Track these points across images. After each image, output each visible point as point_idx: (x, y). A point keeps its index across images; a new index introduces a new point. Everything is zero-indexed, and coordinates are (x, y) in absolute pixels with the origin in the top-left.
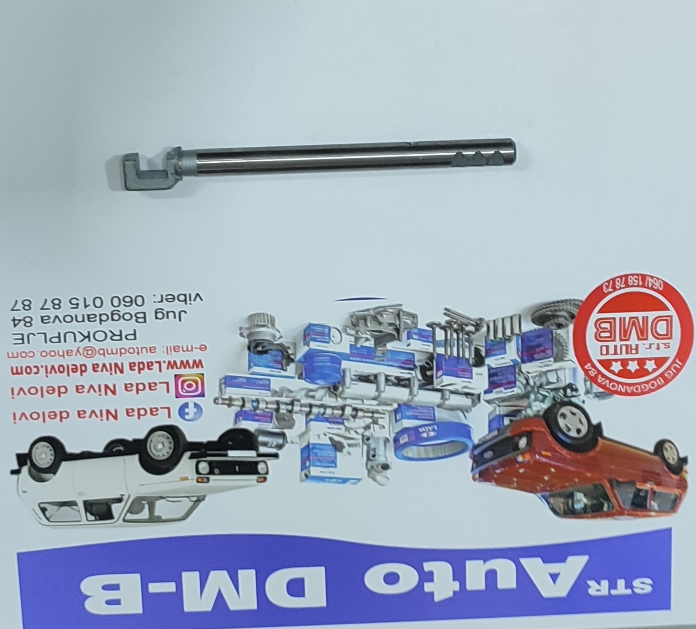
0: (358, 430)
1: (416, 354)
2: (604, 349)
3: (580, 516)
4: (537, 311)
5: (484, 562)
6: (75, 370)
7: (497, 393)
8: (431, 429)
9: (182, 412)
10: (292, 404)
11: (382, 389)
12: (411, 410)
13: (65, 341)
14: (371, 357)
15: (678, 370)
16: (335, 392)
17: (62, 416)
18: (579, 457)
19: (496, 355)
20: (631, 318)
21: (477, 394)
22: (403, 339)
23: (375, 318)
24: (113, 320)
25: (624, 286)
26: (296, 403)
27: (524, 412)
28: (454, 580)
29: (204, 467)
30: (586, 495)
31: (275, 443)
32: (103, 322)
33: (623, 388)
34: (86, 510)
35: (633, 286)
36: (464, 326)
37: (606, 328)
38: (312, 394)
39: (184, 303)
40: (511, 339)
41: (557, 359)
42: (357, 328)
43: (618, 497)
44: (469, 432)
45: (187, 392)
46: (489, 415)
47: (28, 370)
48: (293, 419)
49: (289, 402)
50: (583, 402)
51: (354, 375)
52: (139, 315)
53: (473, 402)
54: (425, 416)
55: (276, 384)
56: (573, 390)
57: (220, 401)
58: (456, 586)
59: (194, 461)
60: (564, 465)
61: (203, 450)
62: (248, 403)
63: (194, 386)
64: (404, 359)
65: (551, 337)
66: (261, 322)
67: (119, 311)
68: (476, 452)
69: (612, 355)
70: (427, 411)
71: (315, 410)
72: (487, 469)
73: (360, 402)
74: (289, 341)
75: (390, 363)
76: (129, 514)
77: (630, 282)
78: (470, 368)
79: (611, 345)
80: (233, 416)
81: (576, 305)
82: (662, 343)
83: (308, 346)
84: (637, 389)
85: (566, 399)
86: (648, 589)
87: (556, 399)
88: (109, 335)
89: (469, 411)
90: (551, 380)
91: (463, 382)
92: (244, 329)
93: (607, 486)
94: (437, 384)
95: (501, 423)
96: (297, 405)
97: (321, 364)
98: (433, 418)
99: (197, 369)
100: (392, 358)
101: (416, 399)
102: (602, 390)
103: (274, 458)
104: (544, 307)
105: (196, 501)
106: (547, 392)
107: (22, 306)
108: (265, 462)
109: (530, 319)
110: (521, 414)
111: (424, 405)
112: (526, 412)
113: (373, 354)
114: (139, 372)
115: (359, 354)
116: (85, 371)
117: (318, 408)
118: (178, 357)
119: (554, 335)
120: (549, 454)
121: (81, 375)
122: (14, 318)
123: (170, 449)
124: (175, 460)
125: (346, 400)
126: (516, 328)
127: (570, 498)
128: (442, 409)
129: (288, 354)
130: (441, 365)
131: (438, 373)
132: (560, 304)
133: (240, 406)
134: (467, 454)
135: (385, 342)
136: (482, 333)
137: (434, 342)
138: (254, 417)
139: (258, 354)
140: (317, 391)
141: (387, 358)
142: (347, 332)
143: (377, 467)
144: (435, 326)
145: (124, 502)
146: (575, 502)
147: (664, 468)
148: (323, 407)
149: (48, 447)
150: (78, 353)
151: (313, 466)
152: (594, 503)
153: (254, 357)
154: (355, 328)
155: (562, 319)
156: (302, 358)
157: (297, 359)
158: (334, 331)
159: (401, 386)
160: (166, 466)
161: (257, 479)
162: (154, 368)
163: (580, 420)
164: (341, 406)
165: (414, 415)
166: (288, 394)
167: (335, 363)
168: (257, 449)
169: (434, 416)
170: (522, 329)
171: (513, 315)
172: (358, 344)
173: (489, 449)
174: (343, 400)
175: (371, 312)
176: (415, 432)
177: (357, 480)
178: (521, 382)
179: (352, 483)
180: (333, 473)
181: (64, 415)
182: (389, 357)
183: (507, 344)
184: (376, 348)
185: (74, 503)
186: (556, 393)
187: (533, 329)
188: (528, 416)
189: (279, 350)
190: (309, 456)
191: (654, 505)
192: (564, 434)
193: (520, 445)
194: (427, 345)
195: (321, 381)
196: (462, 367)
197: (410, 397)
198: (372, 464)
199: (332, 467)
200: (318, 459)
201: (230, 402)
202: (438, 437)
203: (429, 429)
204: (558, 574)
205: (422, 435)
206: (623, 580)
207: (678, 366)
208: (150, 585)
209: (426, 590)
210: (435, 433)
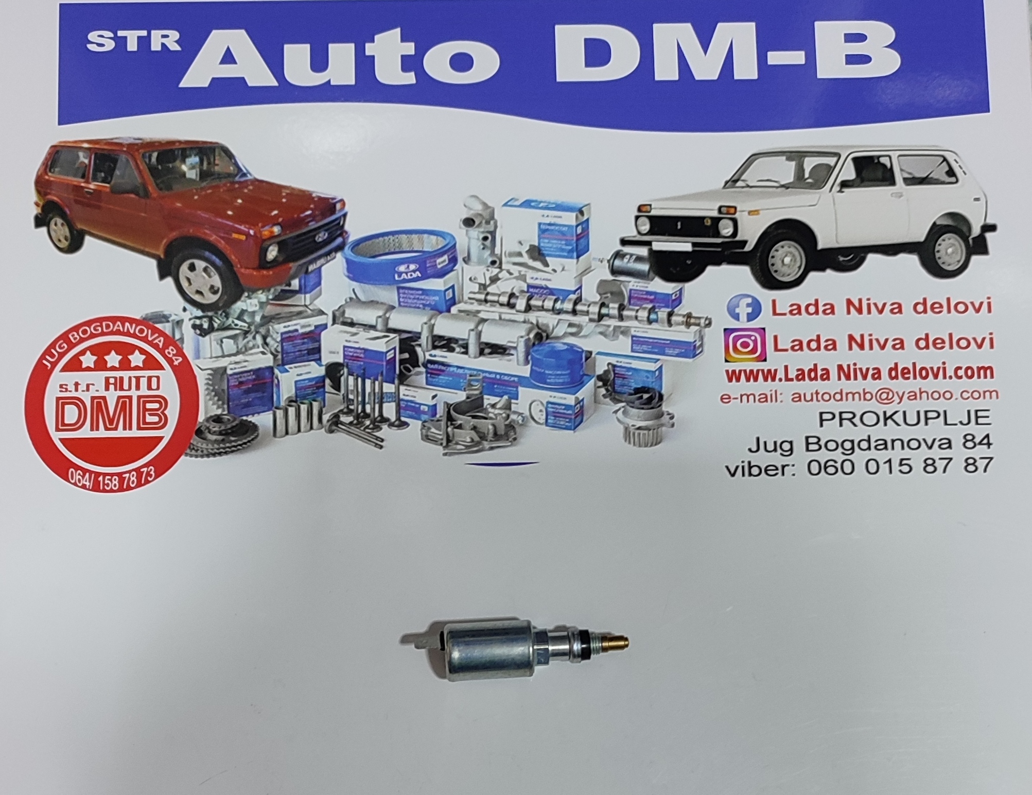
0: (508, 275)
1: (424, 385)
2: (154, 386)
3: (191, 146)
4: (249, 442)
5: (329, 81)
6: (905, 371)
7: (309, 326)
8: (404, 275)
9: (756, 309)
10: (601, 317)
11: (473, 334)
12: (433, 303)
13: (918, 412)
14: (487, 380)
16: (540, 331)
17: (924, 307)
18: (191, 231)
19: (310, 380)
20: (116, 429)
21: (338, 324)
22: (442, 404)
23: (483, 437)
24: (852, 442)
25: (124, 476)
26: (596, 317)
27: (271, 297)
28: (373, 57)
29: (726, 229)
30: (184, 174)
31: (626, 260)
32: (866, 438)
33: (128, 329)
34: (891, 170)
35: (112, 475)
36: (355, 422)
37: (150, 415)
38: (573, 330)
39: (752, 464)
40: (287, 403)
41: (221, 371)
42: (507, 422)
43: (136, 173)
44: (349, 270)
45: (749, 337)
46: (320, 294)
47: (970, 373)
48: (600, 294)
49: (605, 318)
50: (185, 310)
51: (512, 355)
52: (816, 447)
53: (344, 312)
54: (412, 294)
55: (623, 345)
56: (199, 327)
58: (370, 49)
59: (738, 238)
60: (213, 219)
61: (726, 252)
62: (662, 319)
63: (739, 344)
64: (440, 377)
65: (230, 403)
66: (644, 434)
67: (843, 453)
68: (340, 240)
69: (144, 377)
70: (410, 301)
71: (568, 306)
72: (324, 216)
73: (503, 316)
74: (605, 406)
75: (461, 371)
76: (832, 164)
77: (115, 480)
78: (346, 360)
79: (144, 391)
80: (684, 301)
81: (194, 449)
82: (70, 391)
83: (577, 398)
84: (108, 326)
85: (210, 314)
87: (224, 314)
88: (857, 420)
89: (348, 300)
90: (232, 341)
91: (357, 342)
92: (667, 424)
93: (151, 188)
94: (395, 340)
95: (303, 281)
96: (594, 313)
97: (559, 372)
98: (401, 291)
99: (734, 369)
100: (457, 379)
101: (425, 319)
102: (158, 326)
103: (626, 239)
104: (239, 447)
105: (736, 181)
106: (236, 325)
107: (977, 464)
108: (639, 233)
109: (260, 431)
110: (273, 293)
111: (412, 310)
112: (267, 296)
113: (484, 384)
114: (815, 365)
115: (503, 385)
116: (891, 370)
117: (565, 309)
118: (761, 386)
119: (226, 406)
120: (235, 236)
121: (896, 364)
122: (989, 448)
123: (774, 254)
124: (766, 240)
125: (525, 319)
126: (280, 418)
127: (205, 171)
128: (387, 303)
129: (606, 387)
130: (388, 367)
131: (393, 355)
132: (217, 451)
133: (674, 314)
134: (352, 238)
135: (467, 402)
136: (329, 412)
137: (398, 401)
138: (655, 298)
139: (649, 389)
140: (565, 333)
141: (466, 379)
142: (522, 417)
143: (481, 223)
144: (397, 423)
145: (839, 181)
146: (198, 166)
147: (70, 211)
148: (558, 310)
149: (943, 263)
150: (901, 394)
151: (572, 226)
152: (170, 163)
153: (654, 384)
154: (510, 422)
155: (214, 429)
156: (585, 382)
157: (593, 380)
158: (540, 419)
159: (446, 338)
160: (780, 231)
161: (651, 209)
162: (796, 371)
163: (190, 284)
164: (531, 311)
165: (427, 295)
166: (607, 330)
167: (540, 373)
168: (651, 252)
169: (399, 294)
170: (271, 416)
171: (284, 436)
172: (506, 399)
173: (321, 244)
174: (529, 320)
175: (489, 444)
176: (426, 271)
177: (509, 204)
178: (274, 340)
179: (517, 200)
180: (543, 216)
181: (920, 308)
182: (462, 381)
183: (294, 396)
184: (481, 393)
185: (908, 182)
186: (223, 325)
187: (256, 415)
188: (265, 291)
189: (620, 393)
190: (578, 240)
191: (84, 157)
192: (213, 264)
193: (276, 249)
194: (407, 396)
195: (560, 347)
196: (359, 363)
197: (433, 322)
198: (488, 226)
199: (544, 224)
200: (567, 236)
201: (688, 320)
202: (394, 263)
203: (407, 275)
204: (223, 62)
205: (416, 266)
206: (129, 49)
207: (48, 357)
208: (802, 61)
209: (412, 45)
210: (398, 269)
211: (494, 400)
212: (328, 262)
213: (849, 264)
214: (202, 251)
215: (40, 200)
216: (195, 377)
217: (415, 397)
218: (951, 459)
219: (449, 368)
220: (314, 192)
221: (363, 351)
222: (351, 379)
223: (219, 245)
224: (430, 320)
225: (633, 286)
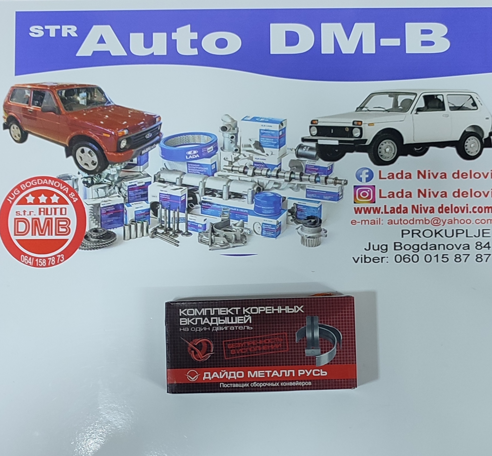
0: (244, 157)
1: (200, 213)
2: (64, 213)
3: (82, 87)
4: (111, 242)
5: (153, 53)
6: (447, 209)
7: (142, 182)
8: (190, 156)
9: (371, 175)
10: (291, 179)
11: (225, 187)
12: (205, 171)
13: (453, 230)
14: (232, 212)
15: (10, 195)
16: (259, 186)
17: (457, 175)
18: (82, 132)
19: (143, 211)
20: (44, 235)
21: (157, 181)
22: (209, 224)
23: (229, 241)
24: (418, 245)
25: (49, 259)
26: (288, 179)
27: (123, 167)
28: (176, 40)
29: (356, 133)
30: (78, 102)
31: (304, 149)
32: (425, 244)
33: (50, 183)
34: (443, 102)
35: (42, 258)
36: (165, 232)
37: (62, 228)
38: (277, 186)
39: (366, 256)
40: (131, 223)
41: (98, 206)
42: (242, 234)
43: (54, 101)
44: (162, 154)
45: (366, 190)
46: (148, 166)
47: (481, 210)
48: (290, 167)
49: (293, 180)
50: (79, 173)
51: (245, 198)
52: (400, 248)
53: (160, 176)
54: (194, 166)
55: (302, 194)
56: (86, 182)
58: (174, 36)
59: (362, 138)
60: (93, 125)
61: (356, 146)
62: (322, 181)
63: (361, 194)
64: (209, 210)
65: (102, 222)
66: (311, 240)
67: (413, 251)
68: (158, 137)
69: (58, 208)
70: (193, 170)
71: (274, 173)
72: (150, 125)
73: (241, 178)
74: (291, 225)
75: (219, 207)
76: (413, 99)
77: (44, 261)
78: (161, 201)
79: (58, 215)
80: (333, 171)
81: (83, 246)
82: (21, 215)
83: (278, 221)
84: (40, 182)
85: (92, 176)
86: (32, 29)
87: (99, 176)
88: (421, 234)
89: (162, 169)
90: (103, 190)
91: (166, 191)
92: (323, 235)
93: (62, 109)
94: (185, 190)
95: (139, 159)
96: (287, 177)
97: (269, 208)
98: (189, 165)
99: (358, 207)
100: (217, 211)
101: (201, 180)
102: (65, 181)
103: (305, 138)
104: (106, 245)
105: (362, 108)
106: (105, 182)
107: (482, 258)
108: (312, 135)
109: (117, 237)
110: (124, 165)
111: (194, 174)
112: (121, 167)
113: (231, 214)
114: (400, 205)
115: (241, 214)
116: (439, 208)
117: (272, 175)
118: (372, 216)
119: (100, 224)
120: (105, 135)
121: (442, 205)
122: (489, 249)
123: (381, 147)
124: (377, 139)
125: (252, 180)
126: (127, 230)
127: (89, 100)
128: (181, 171)
129: (293, 216)
130: (182, 204)
131: (184, 198)
132: (95, 247)
133: (328, 178)
134: (164, 136)
135: (222, 223)
136: (152, 227)
138: (318, 170)
139: (314, 216)
140: (272, 187)
141: (221, 211)
142: (250, 231)
143: (230, 129)
144: (186, 233)
145: (416, 108)
146: (86, 98)
147: (21, 121)
148: (269, 175)
149: (469, 152)
150: (444, 221)
151: (277, 131)
152: (72, 96)
153: (317, 214)
154: (243, 233)
155: (94, 236)
156: (282, 213)
157: (286, 212)
158: (258, 232)
159: (211, 189)
160: (384, 134)
161: (318, 122)
162: (390, 208)
163: (82, 160)
164: (255, 176)
165: (202, 167)
166: (294, 186)
167: (259, 208)
168: (317, 144)
169: (188, 166)
170: (123, 229)
171: (129, 239)
172: (242, 222)
173: (149, 139)
174: (254, 180)
175: (232, 245)
176: (202, 154)
177: (245, 119)
178: (124, 189)
179: (249, 117)
180: (262, 126)
181: (456, 176)
182: (219, 212)
183: (134, 219)
184: (229, 218)
185: (452, 109)
186: (99, 180)
187: (115, 228)
188: (120, 164)
189: (299, 219)
190: (280, 138)
191: (28, 93)
192: (93, 149)
193: (126, 142)
194: (191, 219)
195: (269, 195)
196: (167, 202)
197: (205, 181)
198: (234, 131)
199: (263, 130)
200: (274, 136)
201: (336, 181)
202: (186, 150)
203: (192, 156)
204: (99, 42)
205: (197, 152)
206: (51, 36)
207: (10, 198)
208: (398, 44)
209: (196, 34)
210: (188, 153)
211: (235, 222)
212: (152, 149)
213: (420, 152)
214: (88, 142)
215: (6, 115)
216: (84, 208)
217: (195, 220)
218: (469, 255)
219: (213, 205)
220: (145, 112)
221: (169, 196)
222: (163, 210)
223: (96, 139)
224: (203, 180)
225: (308, 163)
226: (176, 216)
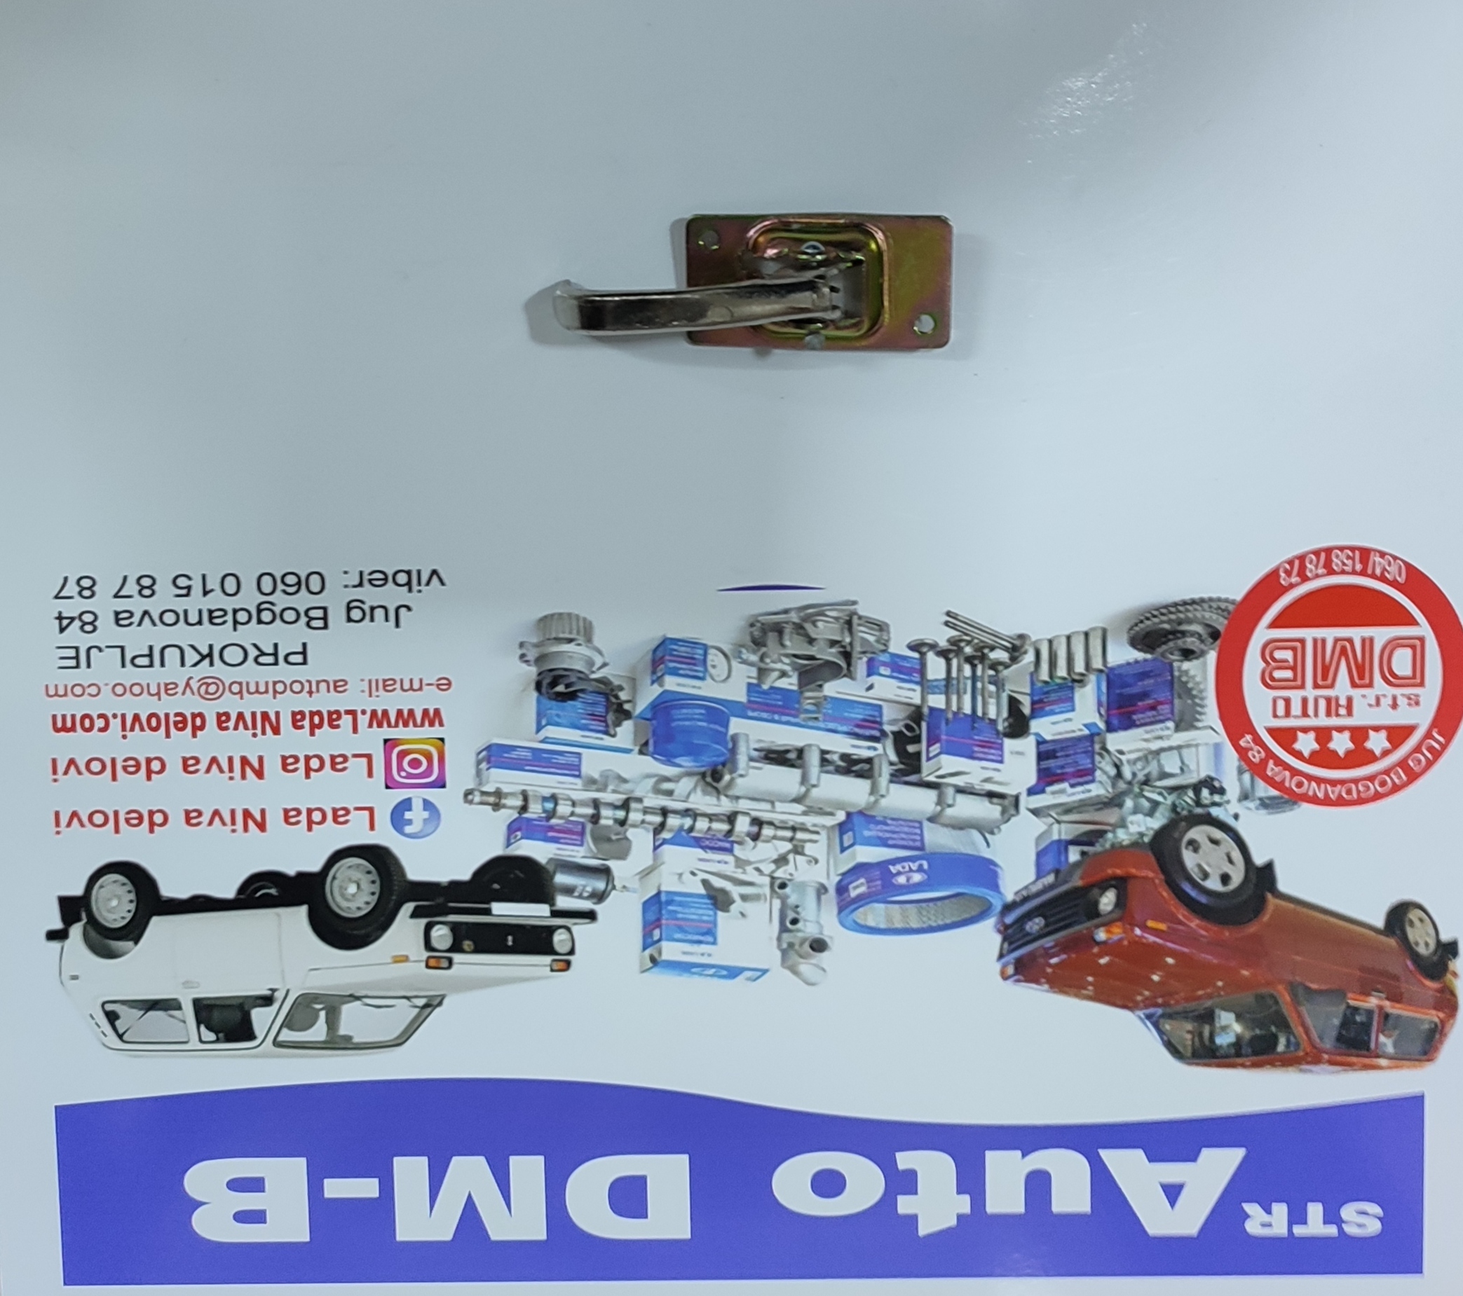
0: (762, 867)
1: (885, 706)
2: (1281, 705)
3: (1227, 1060)
4: (1142, 622)
5: (1024, 1155)
6: (181, 724)
7: (1053, 793)
8: (914, 869)
9: (399, 816)
10: (625, 806)
11: (814, 781)
12: (872, 826)
13: (162, 664)
14: (793, 712)
15: (1437, 754)
16: (715, 784)
17: (153, 820)
18: (1227, 934)
19: (1053, 713)
20: (1337, 640)
21: (1012, 796)
22: (858, 677)
23: (799, 628)
24: (260, 622)
25: (1324, 571)
26: (633, 805)
27: (1110, 835)
28: (959, 1192)
29: (441, 935)
30: (1239, 1018)
31: (589, 889)
32: (239, 627)
33: (1319, 789)
35: (1343, 572)
36: (986, 651)
37: (1286, 661)
38: (666, 786)
39: (406, 588)
40: (1086, 678)
41: (1182, 726)
42: (764, 649)
43: (1309, 1021)
44: (996, 876)
45: (410, 776)
46: (1039, 839)
47: (86, 723)
48: (627, 839)
49: (619, 803)
50: (1236, 817)
51: (756, 750)
52: (313, 613)
53: (1003, 812)
54: (903, 839)
55: (593, 764)
56: (1214, 791)
57: (477, 798)
58: (964, 1204)
59: (423, 922)
60: (1194, 951)
61: (440, 900)
62: (536, 802)
63: (425, 764)
64: (861, 717)
65: (1169, 678)
66: (564, 633)
67: (273, 605)
68: (1009, 919)
69: (1296, 717)
70: (906, 829)
71: (673, 821)
72: (1032, 956)
73: (768, 806)
74: (624, 674)
75: (831, 725)
76: (285, 1031)
77: (1337, 565)
78: (1000, 741)
79: (1295, 696)
80: (504, 828)
81: (1223, 610)
82: (1403, 695)
83: (661, 685)
84: (1349, 792)
85: (1199, 811)
86: (1373, 1227)
87: (1179, 810)
88: (253, 653)
89: (996, 830)
90: (1168, 769)
91: (983, 768)
92: (529, 647)
94: (928, 772)
95: (1063, 858)
96: (637, 810)
97: (687, 723)
98: (918, 844)
99: (432, 729)
100: (836, 714)
101: (883, 802)
102: (1274, 792)
103: (587, 921)
104: (1156, 613)
105: (426, 1006)
106: (1160, 794)
107: (77, 589)
108: (568, 929)
109: (1125, 638)
110: (1106, 841)
111: (903, 816)
112: (1115, 837)
113: (797, 706)
114: (312, 734)
115: (767, 705)
116: (202, 728)
117: (678, 816)
118: (392, 702)
119: (1176, 674)
120: (1162, 926)
121: (194, 735)
122: (60, 613)
123: (372, 897)
124: (383, 919)
125: (737, 802)
126: (1096, 656)
127: (1207, 1023)
128: (940, 827)
129: (619, 701)
130: (937, 731)
131: (931, 749)
132: (1188, 607)
133: (518, 810)
134: (989, 924)
135: (821, 680)
136: (1024, 666)
137: (923, 682)
138: (546, 832)
139: (555, 699)
140: (677, 781)
141: (825, 714)
142: (741, 658)
143: (802, 944)
144: (925, 649)
145: (276, 1006)
146: (1218, 1030)
147: (1405, 964)
148: (689, 816)
149: (124, 884)
150: (188, 690)
151: (668, 940)
152: (1258, 1036)
153: (549, 706)
154: (759, 650)
155: (1193, 640)
156: (649, 710)
157: (638, 711)
158: (716, 655)
159: (853, 774)
160: (363, 932)
161: (551, 966)
162: (341, 725)
163: (1228, 855)
164: (728, 813)
165: (879, 838)
166: (617, 786)
167: (715, 723)
168: (552, 903)
169: (922, 840)
170: (1109, 659)
171: (1090, 630)
172: (764, 684)
173: (1036, 914)
174: (732, 802)
175: (791, 617)
176: (881, 873)
177: (759, 973)
178: (1105, 772)
179: (749, 979)
180: (709, 955)
181: (158, 818)
182: (830, 711)
183: (1076, 690)
184: (802, 693)
185: (174, 1003)
186: (1180, 794)
187: (1131, 661)
188: (1118, 845)
189: (600, 693)
190: (659, 920)
191: (1385, 1045)
192: (1195, 885)
193: (1102, 907)
194: (909, 689)
195: (686, 761)
196: (981, 738)
197: (872, 799)
198: (791, 940)
199: (707, 943)
200: (676, 925)
201: (497, 801)
202: (929, 886)
203: (910, 868)
204: (1180, 1187)
205: (897, 881)
206: (1320, 1206)
207: (1437, 746)
208: (327, 1182)
209: (900, 1211)
210: (923, 877)
212: (1026, 888)
213: (261, 884)
214: (1210, 904)
215: (1450, 981)
216: (1222, 717)
218: (116, 596)
219: (848, 730)
220: (1047, 991)
221: (976, 756)
222: (992, 714)
223: (1186, 913)
224: (876, 802)
225: (578, 851)
226: (954, 698)
